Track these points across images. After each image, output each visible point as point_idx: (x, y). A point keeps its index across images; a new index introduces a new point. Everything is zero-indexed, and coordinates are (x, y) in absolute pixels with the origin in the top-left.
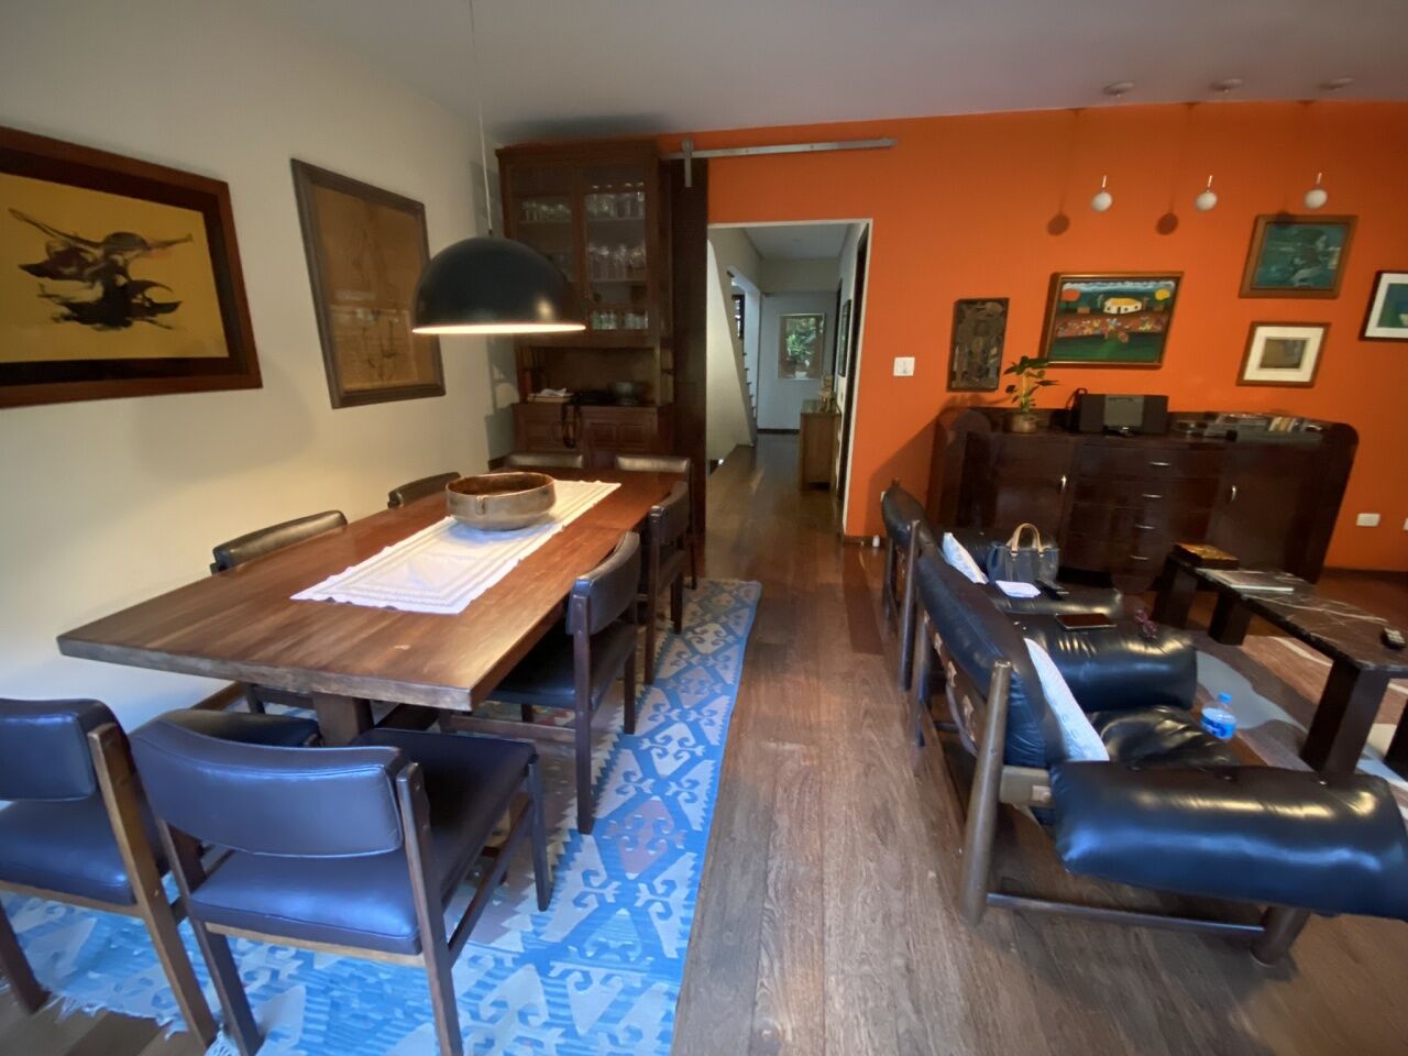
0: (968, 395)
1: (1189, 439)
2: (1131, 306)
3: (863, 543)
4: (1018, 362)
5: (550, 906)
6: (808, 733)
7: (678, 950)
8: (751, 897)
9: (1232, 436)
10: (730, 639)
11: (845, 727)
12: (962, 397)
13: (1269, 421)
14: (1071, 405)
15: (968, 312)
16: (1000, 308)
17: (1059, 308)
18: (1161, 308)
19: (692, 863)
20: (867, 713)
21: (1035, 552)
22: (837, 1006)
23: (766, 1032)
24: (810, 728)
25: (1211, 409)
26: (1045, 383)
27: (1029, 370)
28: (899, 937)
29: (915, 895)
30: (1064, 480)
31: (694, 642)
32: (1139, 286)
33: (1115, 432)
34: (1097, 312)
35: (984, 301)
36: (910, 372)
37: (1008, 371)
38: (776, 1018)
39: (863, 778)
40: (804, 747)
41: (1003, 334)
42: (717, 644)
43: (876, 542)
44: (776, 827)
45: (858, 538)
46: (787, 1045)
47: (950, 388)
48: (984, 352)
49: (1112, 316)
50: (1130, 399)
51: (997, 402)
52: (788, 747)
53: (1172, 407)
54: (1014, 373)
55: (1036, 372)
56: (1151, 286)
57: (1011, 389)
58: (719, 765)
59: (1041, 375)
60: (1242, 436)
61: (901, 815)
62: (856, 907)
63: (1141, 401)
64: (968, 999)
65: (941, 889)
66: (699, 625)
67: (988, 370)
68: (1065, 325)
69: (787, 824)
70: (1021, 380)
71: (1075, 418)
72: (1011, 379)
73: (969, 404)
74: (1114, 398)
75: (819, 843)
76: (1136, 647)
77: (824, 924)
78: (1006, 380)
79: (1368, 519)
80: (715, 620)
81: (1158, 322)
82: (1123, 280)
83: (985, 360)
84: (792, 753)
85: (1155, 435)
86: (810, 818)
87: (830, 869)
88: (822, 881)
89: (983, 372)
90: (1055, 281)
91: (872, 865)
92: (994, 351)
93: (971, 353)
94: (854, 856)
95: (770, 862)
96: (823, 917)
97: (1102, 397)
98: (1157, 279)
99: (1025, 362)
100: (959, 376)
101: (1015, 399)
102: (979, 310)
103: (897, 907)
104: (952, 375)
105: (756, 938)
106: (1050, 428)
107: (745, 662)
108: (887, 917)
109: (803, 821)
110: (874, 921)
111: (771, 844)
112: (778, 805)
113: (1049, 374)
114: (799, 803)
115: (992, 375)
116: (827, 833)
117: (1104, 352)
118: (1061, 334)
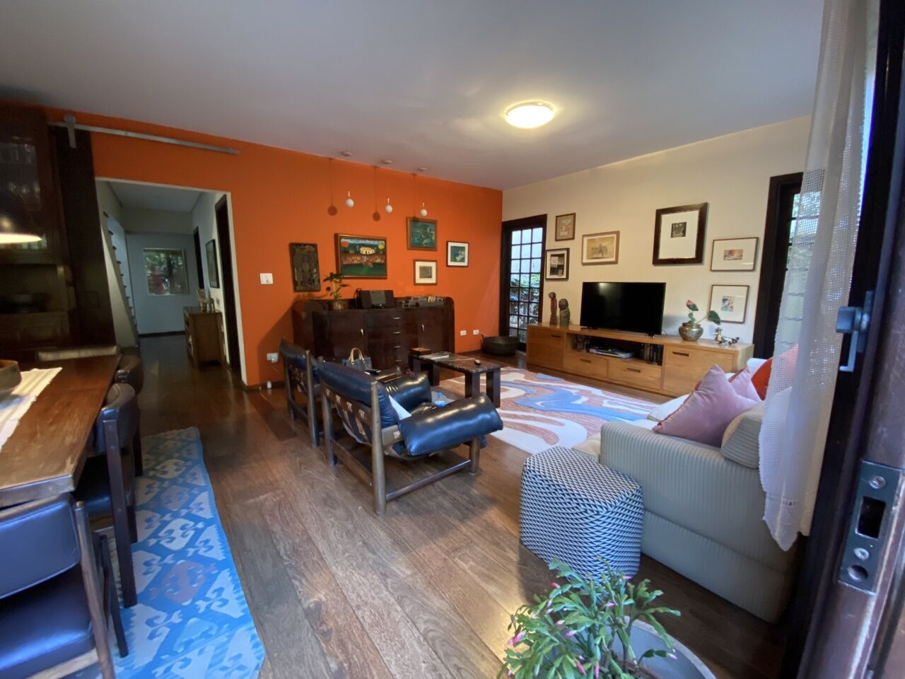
0: (306, 294)
1: (403, 307)
2: (371, 251)
3: (260, 388)
4: (329, 275)
5: (129, 652)
6: (272, 486)
7: (243, 611)
8: (274, 565)
9: (417, 305)
10: (189, 463)
11: (292, 474)
12: (303, 295)
13: (427, 298)
14: (356, 296)
15: (297, 250)
16: (313, 249)
17: (342, 252)
18: (381, 252)
19: (228, 574)
20: (301, 464)
21: (361, 361)
22: (341, 574)
23: (311, 606)
24: (271, 483)
25: (408, 295)
26: (344, 286)
27: (335, 279)
28: (356, 536)
29: (356, 518)
30: (362, 331)
31: (159, 475)
32: (372, 242)
33: (378, 307)
34: (358, 253)
35: (305, 245)
36: (271, 282)
37: (325, 280)
38: (313, 597)
39: (312, 491)
40: (272, 493)
41: (317, 262)
42: (181, 470)
43: (269, 385)
44: (273, 532)
45: (256, 386)
46: (324, 602)
47: (295, 290)
48: (310, 271)
49: (364, 255)
50: (380, 292)
51: (322, 297)
52: (262, 497)
53: (396, 295)
54: (328, 281)
55: (338, 280)
56: (376, 243)
57: (328, 289)
58: (221, 525)
59: (340, 282)
60: (421, 304)
61: (337, 495)
62: (332, 538)
63: (383, 293)
64: (391, 537)
65: (366, 510)
66: (158, 464)
67: (314, 281)
68: (346, 258)
69: (279, 528)
70: (332, 285)
71: (359, 301)
72: (328, 284)
73: (307, 299)
74: (373, 292)
75: (301, 526)
76: (410, 383)
77: (319, 552)
78: (324, 285)
79: (463, 333)
80: (170, 457)
81: (382, 259)
82: (365, 239)
83: (312, 275)
84: (266, 499)
85: (392, 307)
86: (291, 519)
87: (312, 532)
88: (310, 538)
89: (311, 281)
90: (337, 238)
91: (332, 519)
92: (315, 270)
93: (303, 271)
94: (321, 520)
95: (278, 548)
96: (318, 550)
97: (368, 292)
98: (378, 240)
99: (332, 277)
100: (299, 283)
101: (331, 294)
102: (302, 249)
103: (350, 527)
104: (295, 283)
105: (287, 578)
106: (349, 308)
107: (209, 471)
108: (348, 532)
109: (287, 522)
110: (342, 537)
111: (274, 541)
112: (269, 523)
113: (344, 282)
114: (281, 516)
115: (316, 283)
116: (303, 520)
117: (364, 271)
118: (345, 263)
